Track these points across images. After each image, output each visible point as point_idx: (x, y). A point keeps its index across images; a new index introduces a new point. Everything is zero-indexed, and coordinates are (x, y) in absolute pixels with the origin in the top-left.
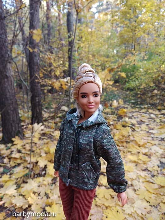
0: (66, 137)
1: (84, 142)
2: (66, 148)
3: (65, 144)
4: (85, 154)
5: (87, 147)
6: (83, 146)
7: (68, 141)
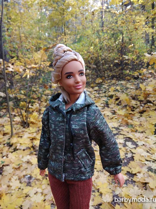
4: (79, 141)
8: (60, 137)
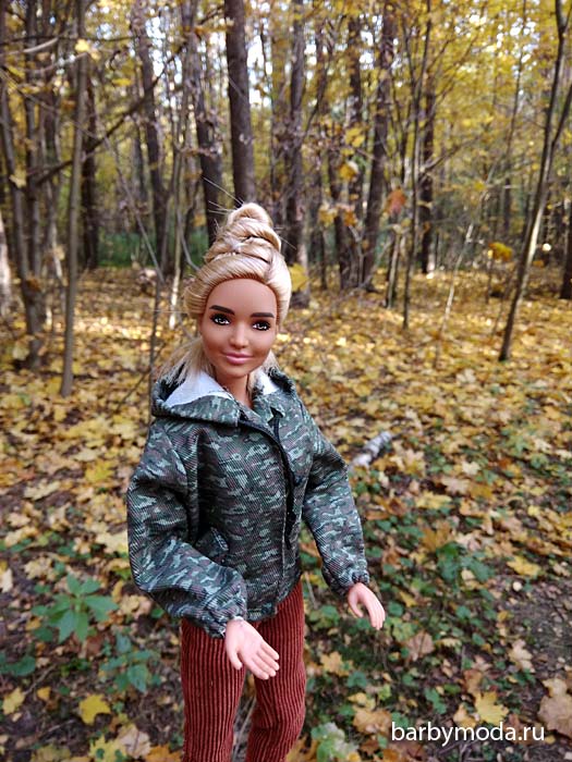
0: (250, 477)
1: (301, 453)
3: (252, 503)
5: (307, 460)
6: (301, 464)
8: (273, 499)
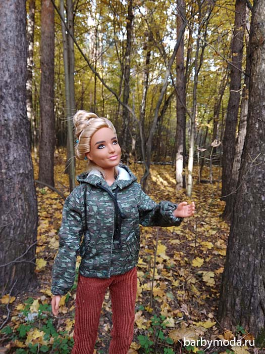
0: (98, 208)
1: (128, 206)
2: (102, 225)
3: (98, 219)
4: (130, 223)
5: (132, 211)
6: (127, 211)
7: (103, 212)
